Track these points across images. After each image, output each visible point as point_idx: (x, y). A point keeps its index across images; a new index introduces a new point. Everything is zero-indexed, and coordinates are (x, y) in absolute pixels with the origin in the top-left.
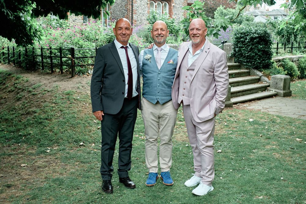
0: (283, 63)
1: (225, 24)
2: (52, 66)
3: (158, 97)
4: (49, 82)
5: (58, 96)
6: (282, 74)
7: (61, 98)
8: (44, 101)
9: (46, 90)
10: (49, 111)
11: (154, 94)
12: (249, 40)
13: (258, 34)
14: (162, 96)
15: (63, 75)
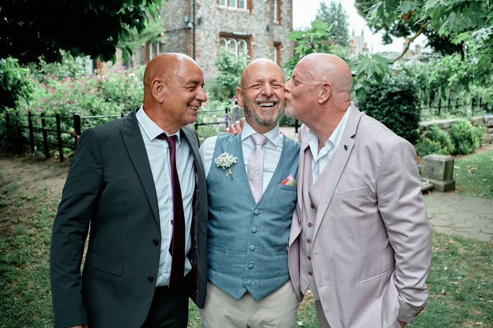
0: (430, 132)
1: (382, 69)
2: (46, 146)
3: (249, 282)
4: (34, 179)
5: (45, 210)
6: (439, 154)
7: (50, 214)
8: (16, 221)
9: (24, 196)
10: (23, 243)
11: (237, 270)
12: (386, 97)
13: (399, 87)
14: (260, 278)
15: (63, 164)
